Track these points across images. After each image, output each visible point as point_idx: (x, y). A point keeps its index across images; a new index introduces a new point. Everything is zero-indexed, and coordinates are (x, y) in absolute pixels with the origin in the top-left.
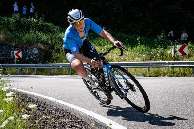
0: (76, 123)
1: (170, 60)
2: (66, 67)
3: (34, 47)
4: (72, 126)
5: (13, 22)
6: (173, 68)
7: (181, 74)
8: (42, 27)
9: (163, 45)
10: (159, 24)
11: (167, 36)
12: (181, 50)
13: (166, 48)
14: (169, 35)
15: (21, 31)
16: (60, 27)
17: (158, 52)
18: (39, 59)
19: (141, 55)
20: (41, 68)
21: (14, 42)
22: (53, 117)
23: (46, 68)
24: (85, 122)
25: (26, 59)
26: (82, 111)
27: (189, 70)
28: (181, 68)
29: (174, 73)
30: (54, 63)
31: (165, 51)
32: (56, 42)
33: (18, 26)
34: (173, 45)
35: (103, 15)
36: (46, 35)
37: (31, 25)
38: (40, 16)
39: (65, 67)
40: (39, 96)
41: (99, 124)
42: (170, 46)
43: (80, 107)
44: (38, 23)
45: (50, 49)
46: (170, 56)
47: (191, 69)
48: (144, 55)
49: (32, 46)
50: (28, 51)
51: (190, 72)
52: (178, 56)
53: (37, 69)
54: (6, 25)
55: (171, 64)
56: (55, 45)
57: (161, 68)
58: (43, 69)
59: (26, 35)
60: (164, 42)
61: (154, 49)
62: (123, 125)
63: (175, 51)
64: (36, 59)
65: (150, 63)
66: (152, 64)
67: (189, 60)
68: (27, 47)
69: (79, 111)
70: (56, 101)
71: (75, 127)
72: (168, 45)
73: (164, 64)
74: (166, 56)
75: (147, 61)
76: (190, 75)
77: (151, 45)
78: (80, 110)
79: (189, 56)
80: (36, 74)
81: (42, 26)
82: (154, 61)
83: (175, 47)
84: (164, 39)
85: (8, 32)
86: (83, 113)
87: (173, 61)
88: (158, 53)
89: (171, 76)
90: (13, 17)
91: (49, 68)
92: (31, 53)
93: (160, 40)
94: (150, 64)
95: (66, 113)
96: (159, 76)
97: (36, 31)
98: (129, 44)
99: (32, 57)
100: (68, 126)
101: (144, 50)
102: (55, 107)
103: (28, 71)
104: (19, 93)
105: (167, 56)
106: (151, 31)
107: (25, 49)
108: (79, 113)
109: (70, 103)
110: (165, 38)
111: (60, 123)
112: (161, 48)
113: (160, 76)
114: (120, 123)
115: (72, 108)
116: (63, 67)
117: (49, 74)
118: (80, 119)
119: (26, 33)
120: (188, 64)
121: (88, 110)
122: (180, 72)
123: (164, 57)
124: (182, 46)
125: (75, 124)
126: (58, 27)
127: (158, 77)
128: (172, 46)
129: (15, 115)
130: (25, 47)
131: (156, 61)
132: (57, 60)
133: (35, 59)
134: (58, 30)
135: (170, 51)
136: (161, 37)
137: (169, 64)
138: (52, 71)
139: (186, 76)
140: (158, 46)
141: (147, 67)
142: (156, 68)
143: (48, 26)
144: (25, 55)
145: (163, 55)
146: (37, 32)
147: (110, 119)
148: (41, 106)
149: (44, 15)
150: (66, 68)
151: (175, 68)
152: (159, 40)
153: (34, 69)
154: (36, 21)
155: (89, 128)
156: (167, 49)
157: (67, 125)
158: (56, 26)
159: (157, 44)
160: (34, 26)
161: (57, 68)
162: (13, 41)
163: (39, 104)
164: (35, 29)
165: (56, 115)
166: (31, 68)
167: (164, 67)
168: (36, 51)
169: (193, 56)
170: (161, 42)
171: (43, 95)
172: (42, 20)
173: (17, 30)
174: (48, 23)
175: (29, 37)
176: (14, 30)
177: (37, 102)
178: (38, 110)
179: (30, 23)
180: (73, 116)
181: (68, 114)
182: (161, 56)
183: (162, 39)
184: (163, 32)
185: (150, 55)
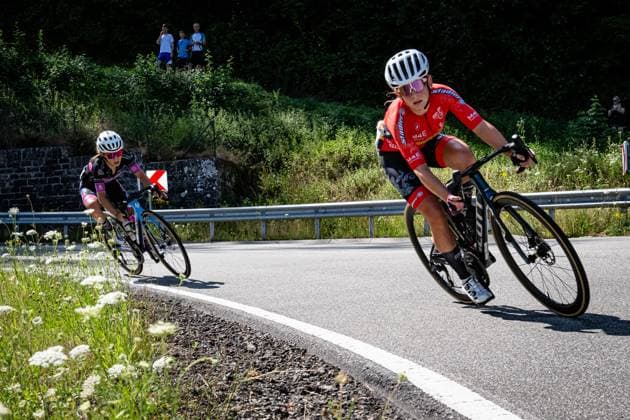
0: (321, 379)
1: (616, 186)
2: (303, 216)
3: (204, 156)
4: (310, 389)
5: (139, 83)
6: (623, 208)
8: (227, 95)
9: (594, 139)
13: (603, 149)
15: (163, 111)
16: (280, 94)
17: (578, 161)
18: (220, 193)
19: (528, 173)
20: (229, 222)
21: (143, 145)
22: (255, 363)
23: (244, 222)
25: (183, 195)
26: (341, 345)
29: (627, 225)
30: (268, 204)
31: (600, 156)
32: (271, 142)
33: (152, 95)
36: (241, 119)
37: (193, 89)
38: (218, 61)
39: (298, 216)
41: (389, 380)
42: (616, 140)
44: (215, 84)
45: (254, 162)
46: (616, 173)
48: (538, 173)
49: (199, 155)
50: (186, 169)
53: (218, 225)
54: (118, 92)
55: (619, 196)
56: (268, 150)
57: (590, 211)
58: (234, 222)
59: (180, 120)
60: (597, 129)
61: (567, 154)
62: (458, 381)
64: (213, 194)
65: (554, 195)
66: (562, 198)
68: (184, 157)
69: (331, 344)
71: (318, 390)
72: (609, 139)
73: (597, 199)
74: (603, 172)
75: (546, 191)
77: (559, 140)
80: (213, 241)
81: (228, 92)
82: (566, 190)
84: (599, 121)
85: (125, 115)
87: (626, 187)
88: (580, 163)
89: (620, 234)
90: (138, 68)
91: (251, 221)
92: (195, 176)
93: (587, 125)
94: (556, 200)
96: (583, 235)
97: (207, 108)
99: (199, 190)
100: (298, 388)
101: (538, 157)
102: (263, 334)
103: (188, 231)
105: (606, 175)
106: (560, 98)
107: (178, 164)
108: (333, 351)
109: (308, 322)
110: (601, 119)
111: (273, 382)
112: (588, 148)
113: (586, 233)
114: (452, 375)
116: (292, 217)
117: (253, 238)
118: (334, 368)
119: (179, 115)
123: (598, 177)
125: (318, 383)
126: (276, 95)
127: (580, 238)
129: (123, 359)
130: (178, 158)
131: (574, 188)
132: (274, 194)
133: (209, 195)
134: (274, 103)
135: (614, 158)
136: (587, 115)
137: (613, 196)
138: (262, 230)
140: (578, 144)
141: (547, 208)
142: (573, 210)
143: (243, 93)
144: (179, 182)
145: (595, 171)
146: (211, 113)
148: (223, 333)
149: (232, 58)
150: (302, 219)
152: (582, 125)
153: (206, 225)
154: (207, 77)
155: (360, 392)
156: (607, 153)
157: (295, 386)
158: (270, 90)
159: (575, 136)
160: (204, 92)
161: (276, 220)
162: (140, 143)
163: (217, 327)
164: (206, 103)
165: (263, 360)
166: (197, 223)
167: (598, 206)
168: (209, 170)
170: (589, 130)
171: (229, 299)
172: (225, 72)
173: (152, 109)
174: (246, 82)
175: (187, 127)
176: (141, 108)
177: (210, 321)
178: (212, 344)
179: (189, 83)
180: (315, 359)
181: (299, 355)
182: (588, 172)
183: (592, 121)
184: (595, 99)
185: (554, 171)
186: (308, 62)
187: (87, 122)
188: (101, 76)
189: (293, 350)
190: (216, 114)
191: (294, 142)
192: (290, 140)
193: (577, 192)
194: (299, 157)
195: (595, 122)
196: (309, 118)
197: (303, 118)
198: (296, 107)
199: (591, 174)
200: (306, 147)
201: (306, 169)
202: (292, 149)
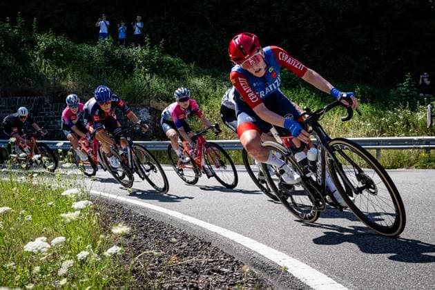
0: (221, 264)
1: (422, 134)
3: (142, 106)
4: (214, 271)
5: (100, 56)
6: (427, 150)
8: (159, 65)
9: (408, 103)
10: (399, 59)
11: (417, 85)
13: (414, 109)
14: (420, 82)
15: (115, 74)
16: (195, 65)
17: (397, 117)
18: (152, 131)
19: (363, 124)
20: (157, 151)
22: (175, 251)
29: (430, 161)
31: (412, 114)
33: (108, 64)
36: (168, 82)
37: (136, 60)
38: (154, 42)
40: (148, 209)
41: (270, 267)
42: (423, 104)
44: (151, 57)
46: (422, 127)
48: (369, 124)
49: (138, 105)
54: (85, 61)
55: (424, 142)
57: (404, 152)
58: (161, 151)
59: (126, 81)
60: (410, 96)
61: (389, 112)
62: (317, 269)
63: (433, 116)
65: (380, 140)
66: (386, 142)
70: (184, 219)
71: (219, 272)
72: (418, 103)
73: (410, 143)
74: (414, 125)
75: (374, 136)
77: (384, 102)
81: (160, 63)
82: (389, 136)
83: (433, 107)
85: (89, 77)
87: (429, 135)
88: (398, 119)
89: (425, 167)
90: (99, 45)
93: (403, 93)
94: (381, 143)
96: (400, 168)
97: (145, 73)
100: (206, 270)
101: (369, 113)
104: (107, 201)
105: (415, 127)
106: (384, 74)
108: (230, 244)
109: (211, 223)
110: (412, 89)
111: (188, 265)
112: (404, 108)
113: (401, 166)
114: (313, 265)
115: (216, 233)
118: (230, 256)
119: (126, 78)
121: (248, 236)
123: (410, 128)
125: (219, 267)
126: (192, 66)
127: (397, 170)
128: (427, 105)
129: (89, 248)
131: (394, 136)
134: (191, 72)
135: (422, 116)
136: (403, 86)
137: (420, 142)
140: (397, 106)
141: (375, 148)
142: (393, 150)
143: (171, 64)
144: (124, 123)
145: (408, 124)
146: (148, 77)
147: (293, 257)
148: (153, 228)
149: (163, 40)
151: (432, 151)
152: (400, 92)
154: (146, 53)
156: (417, 112)
157: (203, 268)
158: (188, 63)
159: (395, 100)
160: (143, 63)
163: (148, 224)
164: (144, 70)
165: (181, 249)
167: (411, 148)
168: (145, 115)
170: (404, 96)
172: (158, 50)
173: (108, 73)
174: (172, 57)
175: (131, 85)
176: (100, 72)
177: (143, 220)
178: (145, 237)
179: (134, 56)
180: (217, 250)
181: (206, 246)
182: (404, 125)
183: (406, 90)
184: (408, 75)
185: (380, 123)
186: (214, 45)
187: (63, 80)
188: (74, 50)
189: (202, 243)
190: (151, 77)
191: (204, 97)
192: (201, 97)
193: (396, 138)
194: (206, 109)
195: (408, 91)
196: (214, 82)
197: (210, 82)
198: (205, 74)
199: (405, 126)
200: (211, 102)
201: (211, 117)
202: (202, 103)
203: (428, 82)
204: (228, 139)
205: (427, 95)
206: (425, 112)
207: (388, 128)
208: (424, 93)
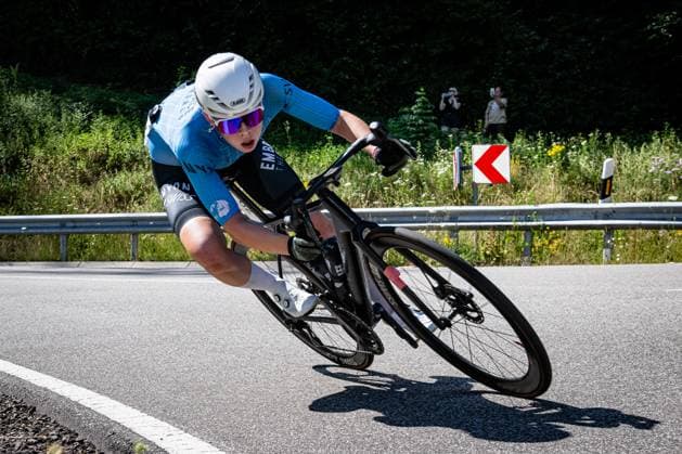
1: (445, 202)
2: (45, 231)
6: (453, 231)
7: (485, 255)
9: (419, 143)
10: (405, 62)
11: (436, 111)
12: (485, 164)
13: (430, 156)
14: (442, 105)
16: (19, 71)
17: (400, 170)
24: (90, 444)
26: (81, 402)
27: (516, 239)
28: (486, 233)
31: (426, 165)
34: (458, 145)
35: (191, 27)
39: (39, 231)
42: (446, 146)
43: (75, 383)
46: (445, 187)
47: (523, 238)
48: (348, 184)
51: (518, 249)
52: (475, 186)
55: (447, 217)
60: (424, 131)
63: (465, 169)
65: (368, 213)
66: (378, 217)
67: (516, 204)
69: (68, 401)
72: (438, 143)
73: (421, 219)
74: (429, 185)
75: (358, 206)
76: (518, 259)
78: (74, 398)
79: (516, 187)
82: (383, 206)
83: (464, 151)
84: (425, 121)
86: (84, 408)
87: (456, 204)
88: (401, 173)
93: (411, 125)
95: (18, 408)
96: (404, 264)
98: (293, 140)
105: (432, 188)
106: (378, 90)
108: (71, 408)
109: (39, 370)
110: (428, 118)
113: (406, 262)
114: (223, 444)
115: (45, 389)
116: (31, 231)
118: (70, 432)
120: (509, 218)
121: (108, 395)
122: (482, 248)
123: (423, 192)
124: (488, 147)
126: (14, 72)
128: (454, 148)
131: (393, 205)
132: (8, 201)
134: (11, 82)
135: (443, 168)
136: (412, 113)
137: (441, 216)
139: (504, 264)
145: (419, 183)
150: (44, 235)
151: (461, 233)
152: (405, 125)
156: (435, 161)
161: (9, 235)
167: (423, 228)
169: (529, 188)
170: (413, 132)
180: (46, 420)
181: (25, 415)
182: (411, 185)
183: (416, 120)
184: (421, 92)
185: (368, 182)
186: (57, 31)
191: (36, 133)
192: (31, 132)
193: (397, 209)
194: (42, 154)
195: (420, 121)
196: (56, 104)
197: (49, 103)
198: (39, 88)
199: (414, 187)
200: (51, 141)
201: (51, 170)
202: (33, 143)
203: (457, 105)
204: (83, 213)
205: (455, 130)
206: (450, 160)
207: (383, 190)
208: (451, 125)
